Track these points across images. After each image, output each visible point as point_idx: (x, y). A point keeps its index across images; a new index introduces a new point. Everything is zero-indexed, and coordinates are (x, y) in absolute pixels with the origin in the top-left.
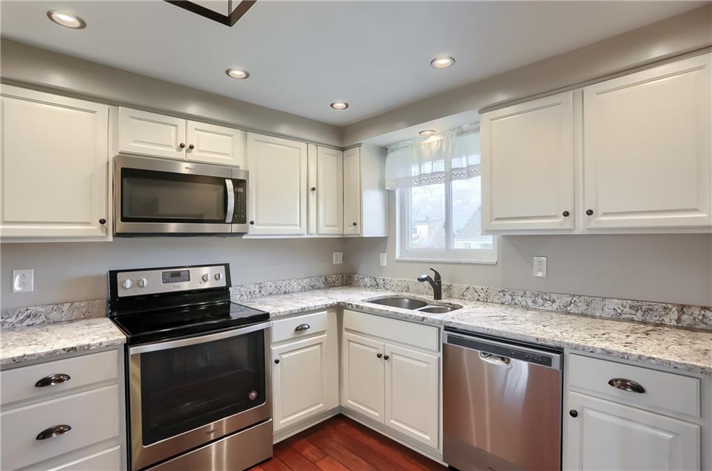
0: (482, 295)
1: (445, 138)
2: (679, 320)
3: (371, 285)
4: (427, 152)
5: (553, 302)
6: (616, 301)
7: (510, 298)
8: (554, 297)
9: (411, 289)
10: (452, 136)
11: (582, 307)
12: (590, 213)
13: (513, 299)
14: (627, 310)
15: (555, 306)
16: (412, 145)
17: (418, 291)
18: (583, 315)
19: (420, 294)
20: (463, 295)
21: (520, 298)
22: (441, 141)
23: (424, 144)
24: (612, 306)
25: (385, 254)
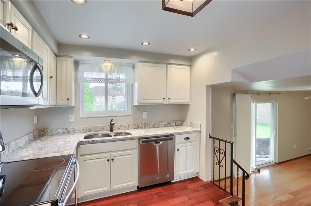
0: (127, 127)
1: (114, 65)
2: (175, 124)
3: (63, 133)
4: (104, 69)
5: (150, 125)
6: (164, 122)
7: (137, 126)
8: (150, 123)
9: (92, 130)
10: (117, 65)
11: (157, 125)
12: (169, 99)
13: (138, 126)
14: (167, 124)
15: (150, 126)
16: (96, 64)
17: (96, 130)
18: (157, 127)
19: (98, 131)
20: (119, 129)
21: (140, 126)
22: (112, 66)
23: (103, 65)
24: (164, 123)
25: (73, 115)
